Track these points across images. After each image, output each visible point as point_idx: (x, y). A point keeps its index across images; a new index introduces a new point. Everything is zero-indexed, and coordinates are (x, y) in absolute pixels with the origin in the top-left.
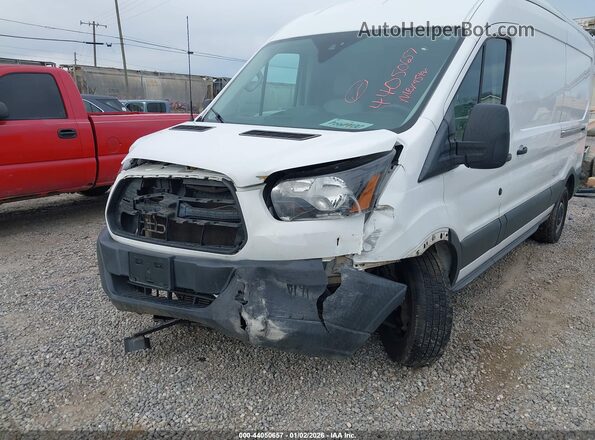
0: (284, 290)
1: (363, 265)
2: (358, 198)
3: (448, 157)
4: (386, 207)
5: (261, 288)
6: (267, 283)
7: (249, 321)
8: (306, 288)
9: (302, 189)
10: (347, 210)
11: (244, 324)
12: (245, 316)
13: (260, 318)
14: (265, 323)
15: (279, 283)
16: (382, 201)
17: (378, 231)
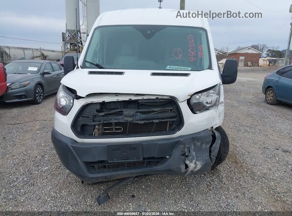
0: (199, 146)
5: (193, 147)
6: (194, 144)
7: (189, 165)
8: (207, 143)
11: (187, 166)
12: (187, 162)
13: (194, 161)
14: (196, 164)
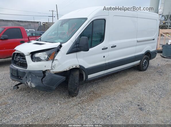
0: (34, 77)
1: (53, 72)
2: (49, 57)
3: (76, 49)
4: (56, 60)
5: (30, 76)
6: (31, 75)
7: (28, 83)
8: (39, 76)
9: (39, 55)
10: (47, 60)
13: (30, 82)
14: (31, 83)
15: (33, 75)
16: (55, 58)
17: (55, 65)
